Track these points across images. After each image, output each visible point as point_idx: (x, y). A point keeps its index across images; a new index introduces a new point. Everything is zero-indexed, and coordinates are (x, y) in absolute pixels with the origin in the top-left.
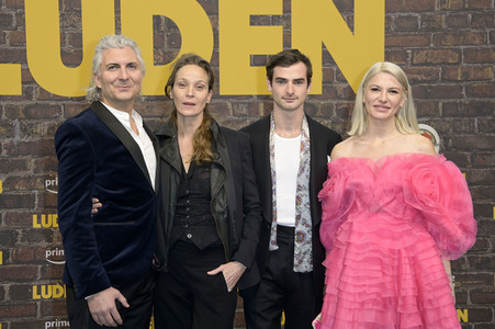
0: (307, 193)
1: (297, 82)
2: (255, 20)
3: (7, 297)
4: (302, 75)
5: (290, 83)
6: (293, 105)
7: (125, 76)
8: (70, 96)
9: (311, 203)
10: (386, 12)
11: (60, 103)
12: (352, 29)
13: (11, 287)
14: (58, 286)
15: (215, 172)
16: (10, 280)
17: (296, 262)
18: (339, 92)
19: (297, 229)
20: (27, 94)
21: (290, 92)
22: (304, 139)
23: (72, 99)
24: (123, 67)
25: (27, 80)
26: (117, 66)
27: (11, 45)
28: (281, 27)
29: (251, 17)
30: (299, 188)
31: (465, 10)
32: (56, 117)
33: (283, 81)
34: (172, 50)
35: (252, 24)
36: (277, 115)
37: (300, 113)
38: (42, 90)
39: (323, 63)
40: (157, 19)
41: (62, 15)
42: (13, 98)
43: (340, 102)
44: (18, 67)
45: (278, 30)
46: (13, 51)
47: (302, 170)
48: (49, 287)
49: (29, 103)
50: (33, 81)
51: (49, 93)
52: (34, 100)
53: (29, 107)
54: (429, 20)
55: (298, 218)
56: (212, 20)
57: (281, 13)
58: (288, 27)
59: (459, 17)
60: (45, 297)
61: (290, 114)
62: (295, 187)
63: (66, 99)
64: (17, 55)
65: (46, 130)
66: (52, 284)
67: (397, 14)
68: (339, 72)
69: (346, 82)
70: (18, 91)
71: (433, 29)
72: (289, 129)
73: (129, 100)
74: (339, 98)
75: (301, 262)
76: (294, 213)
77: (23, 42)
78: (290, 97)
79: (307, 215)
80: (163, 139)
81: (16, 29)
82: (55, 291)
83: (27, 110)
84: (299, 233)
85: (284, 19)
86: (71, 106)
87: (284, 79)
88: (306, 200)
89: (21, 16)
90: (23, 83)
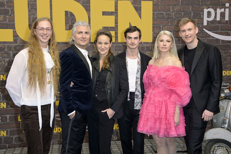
0: (140, 80)
1: (136, 38)
2: (104, 13)
3: (8, 121)
4: (138, 36)
5: (133, 39)
6: (134, 47)
7: (84, 37)
9: (141, 84)
10: (153, 11)
12: (141, 18)
13: (10, 117)
15: (109, 73)
16: (10, 114)
17: (135, 105)
19: (136, 93)
20: (15, 41)
21: (133, 42)
22: (139, 60)
24: (84, 33)
25: (15, 35)
26: (82, 32)
27: (9, 22)
28: (114, 16)
29: (103, 12)
30: (137, 78)
31: (181, 11)
33: (130, 38)
34: (72, 24)
35: (103, 15)
36: (128, 51)
37: (137, 50)
38: (21, 40)
40: (66, 12)
41: (29, 10)
42: (10, 42)
44: (12, 30)
45: (113, 17)
46: (9, 24)
47: (138, 71)
49: (16, 44)
50: (18, 36)
51: (24, 41)
52: (18, 44)
53: (16, 46)
54: (168, 15)
55: (136, 89)
56: (88, 13)
57: (114, 11)
58: (117, 16)
59: (179, 14)
61: (133, 50)
62: (135, 78)
64: (11, 25)
67: (157, 12)
70: (11, 40)
71: (170, 18)
72: (133, 56)
73: (85, 46)
75: (137, 105)
76: (135, 87)
77: (13, 20)
78: (133, 44)
79: (139, 88)
80: (95, 59)
81: (11, 15)
83: (15, 47)
84: (136, 95)
85: (115, 13)
88: (139, 83)
89: (13, 10)
90: (14, 37)
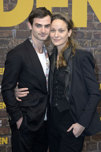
1: (47, 26)
5: (43, 27)
18: (95, 26)
33: (39, 25)
34: (13, 4)
39: (88, 12)
43: (96, 31)
68: (95, 16)
69: (99, 21)
74: (95, 29)
87: (40, 25)
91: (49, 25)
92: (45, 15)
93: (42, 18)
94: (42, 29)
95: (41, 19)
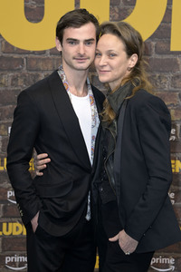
5: (81, 44)
8: (32, 49)
11: (23, 56)
14: (18, 224)
23: (34, 52)
32: (19, 69)
33: (74, 42)
34: (127, 7)
38: (7, 44)
48: (10, 224)
51: (13, 47)
60: (6, 233)
63: (29, 52)
65: (10, 81)
66: (13, 222)
82: (15, 229)
86: (33, 59)
87: (75, 40)
91: (93, 39)
92: (83, 22)
93: (79, 27)
94: (79, 48)
95: (77, 30)
